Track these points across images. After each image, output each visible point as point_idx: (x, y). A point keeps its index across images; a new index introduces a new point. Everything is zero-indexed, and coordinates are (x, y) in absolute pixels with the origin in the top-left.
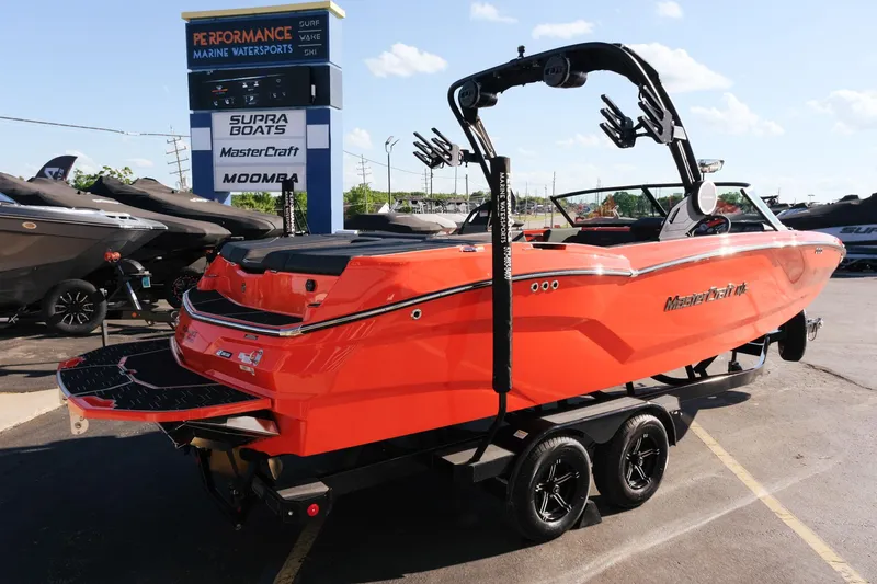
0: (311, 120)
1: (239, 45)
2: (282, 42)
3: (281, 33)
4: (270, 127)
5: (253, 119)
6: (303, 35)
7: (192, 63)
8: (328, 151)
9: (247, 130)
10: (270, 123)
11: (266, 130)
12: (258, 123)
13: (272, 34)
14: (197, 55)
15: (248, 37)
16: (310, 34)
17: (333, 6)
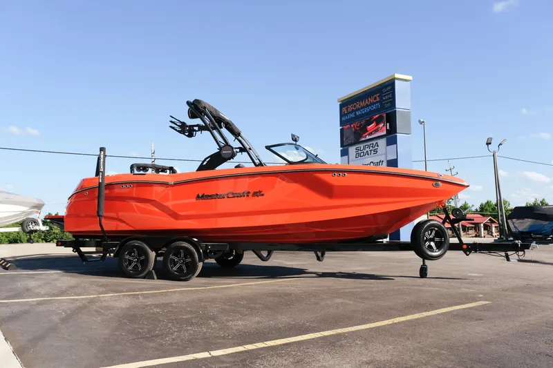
0: (388, 144)
1: (359, 109)
2: (375, 103)
3: (375, 99)
4: (371, 151)
5: (364, 148)
6: (384, 96)
7: (342, 123)
8: (397, 159)
9: (362, 154)
10: (371, 148)
11: (369, 152)
12: (367, 149)
13: (371, 100)
14: (343, 119)
15: (363, 104)
16: (387, 95)
17: (397, 76)
